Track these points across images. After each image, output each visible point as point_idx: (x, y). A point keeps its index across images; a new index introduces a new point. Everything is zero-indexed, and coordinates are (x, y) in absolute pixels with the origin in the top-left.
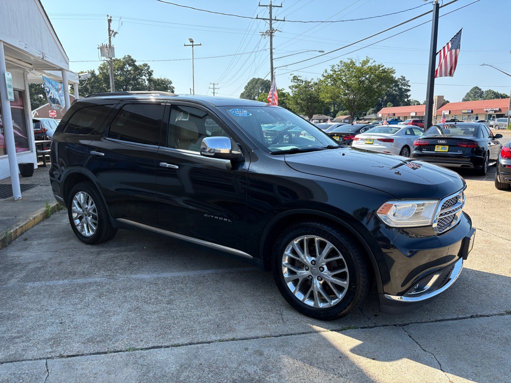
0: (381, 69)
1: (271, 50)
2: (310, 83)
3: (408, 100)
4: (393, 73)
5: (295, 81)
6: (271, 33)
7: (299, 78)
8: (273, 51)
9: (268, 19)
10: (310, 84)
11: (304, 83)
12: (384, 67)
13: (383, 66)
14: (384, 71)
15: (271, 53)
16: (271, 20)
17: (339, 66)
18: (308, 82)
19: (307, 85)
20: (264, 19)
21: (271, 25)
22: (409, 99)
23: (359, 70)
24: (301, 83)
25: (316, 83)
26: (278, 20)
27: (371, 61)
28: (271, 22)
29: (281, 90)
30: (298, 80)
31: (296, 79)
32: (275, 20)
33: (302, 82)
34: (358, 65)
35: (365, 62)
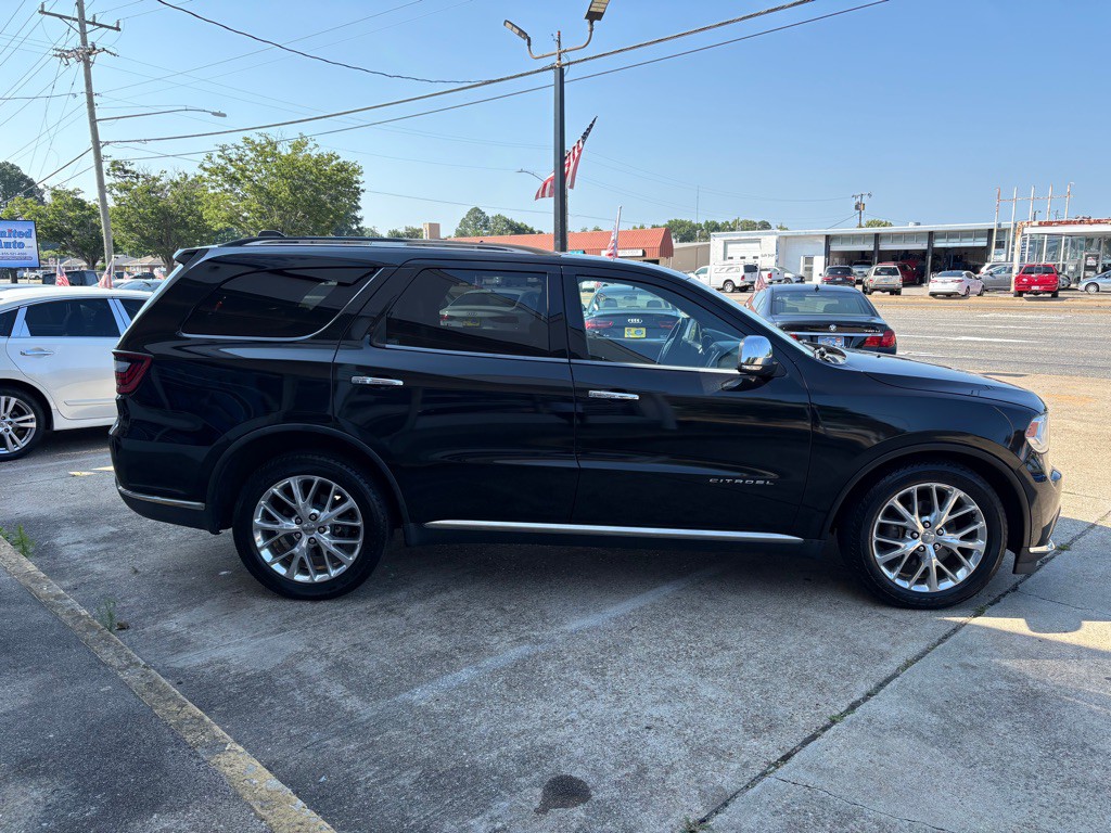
0: (334, 163)
1: (90, 96)
2: (159, 180)
3: (358, 229)
4: (359, 174)
5: (118, 173)
6: (86, 55)
7: (127, 168)
8: (96, 99)
9: (75, 20)
10: (158, 184)
11: (141, 179)
12: (341, 160)
13: (338, 158)
14: (342, 168)
15: (91, 105)
16: (82, 21)
17: (238, 148)
18: (154, 179)
19: (152, 186)
20: (61, 17)
21: (83, 34)
22: (360, 226)
23: (290, 162)
24: (135, 181)
25: (177, 183)
26: (101, 26)
27: (311, 145)
28: (82, 27)
29: (73, 193)
30: (126, 172)
31: (119, 169)
32: (94, 23)
33: (137, 177)
34: (285, 150)
35: (298, 146)
